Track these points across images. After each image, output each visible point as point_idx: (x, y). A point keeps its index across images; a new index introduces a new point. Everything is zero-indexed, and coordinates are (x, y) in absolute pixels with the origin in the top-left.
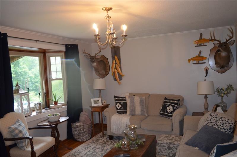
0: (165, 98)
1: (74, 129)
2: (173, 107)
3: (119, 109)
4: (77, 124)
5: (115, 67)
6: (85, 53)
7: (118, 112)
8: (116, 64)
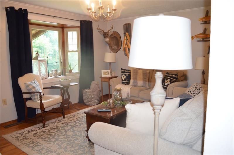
0: (167, 72)
1: (84, 95)
2: (171, 80)
3: (123, 80)
4: (87, 90)
5: (126, 43)
6: (99, 29)
7: (123, 83)
8: (127, 40)
